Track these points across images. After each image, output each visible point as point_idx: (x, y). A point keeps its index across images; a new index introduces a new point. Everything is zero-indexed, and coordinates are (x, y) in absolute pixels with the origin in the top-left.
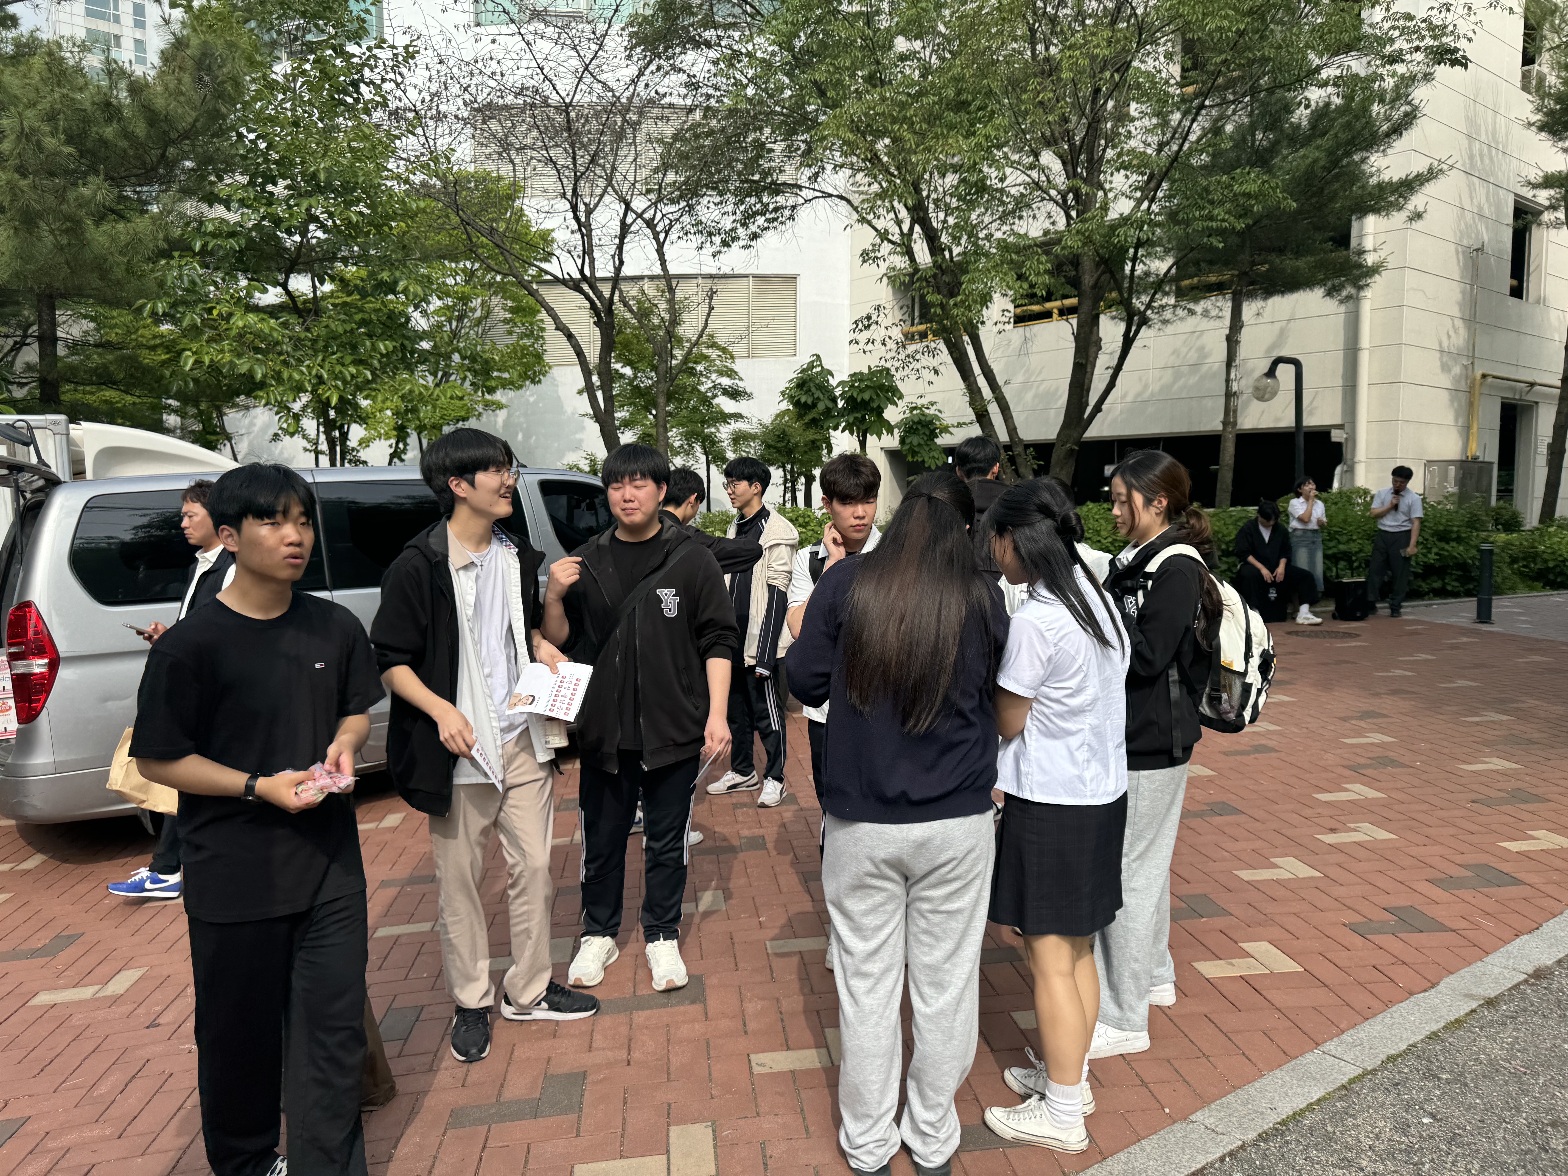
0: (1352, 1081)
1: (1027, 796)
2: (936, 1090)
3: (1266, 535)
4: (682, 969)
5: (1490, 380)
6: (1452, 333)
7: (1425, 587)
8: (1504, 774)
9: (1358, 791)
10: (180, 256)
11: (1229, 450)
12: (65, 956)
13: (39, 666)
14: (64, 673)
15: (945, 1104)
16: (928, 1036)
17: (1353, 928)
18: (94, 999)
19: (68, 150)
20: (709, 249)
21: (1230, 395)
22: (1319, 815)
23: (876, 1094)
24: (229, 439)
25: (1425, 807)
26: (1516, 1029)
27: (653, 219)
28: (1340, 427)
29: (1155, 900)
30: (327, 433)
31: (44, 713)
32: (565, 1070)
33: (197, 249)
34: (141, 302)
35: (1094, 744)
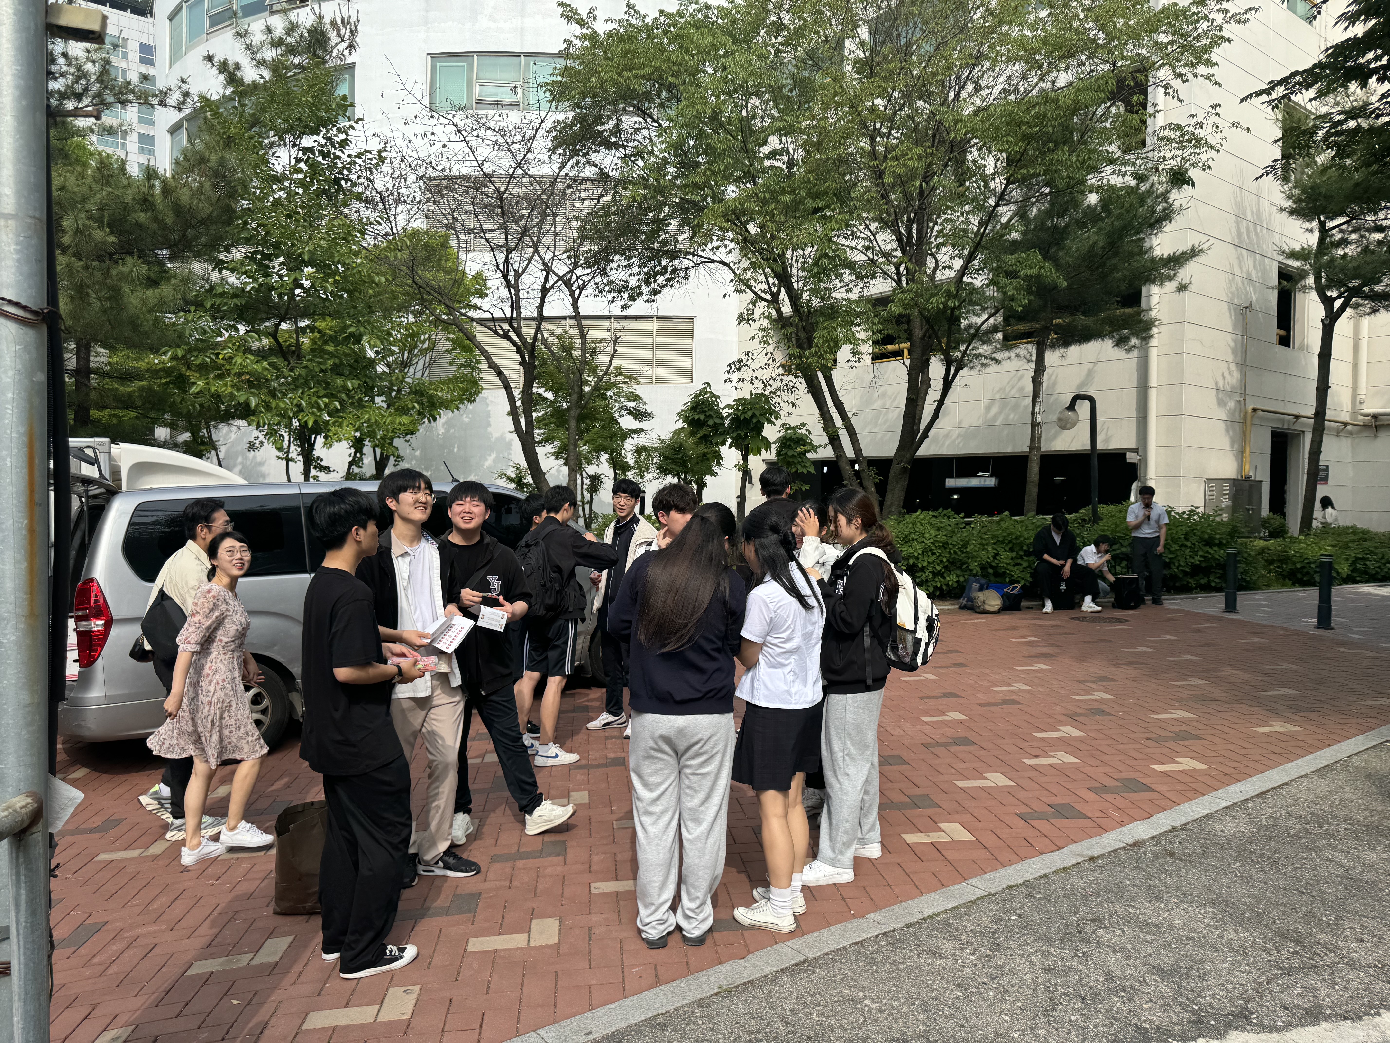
0: (978, 899)
1: (756, 703)
2: (695, 888)
3: (1057, 540)
5: (1260, 413)
6: (1226, 374)
7: (1192, 582)
8: (1182, 721)
9: (1069, 731)
10: (196, 311)
11: (1034, 470)
12: (113, 833)
13: (97, 625)
14: (115, 631)
15: (701, 897)
17: (1022, 817)
18: (139, 857)
19: (112, 238)
20: (619, 303)
21: (1034, 425)
22: (1031, 747)
23: (657, 889)
24: (216, 449)
25: (1110, 742)
26: (1101, 873)
27: (570, 279)
28: (1134, 450)
29: (860, 782)
30: (299, 444)
31: (100, 661)
32: (468, 891)
33: (208, 306)
34: (165, 349)
35: (798, 672)
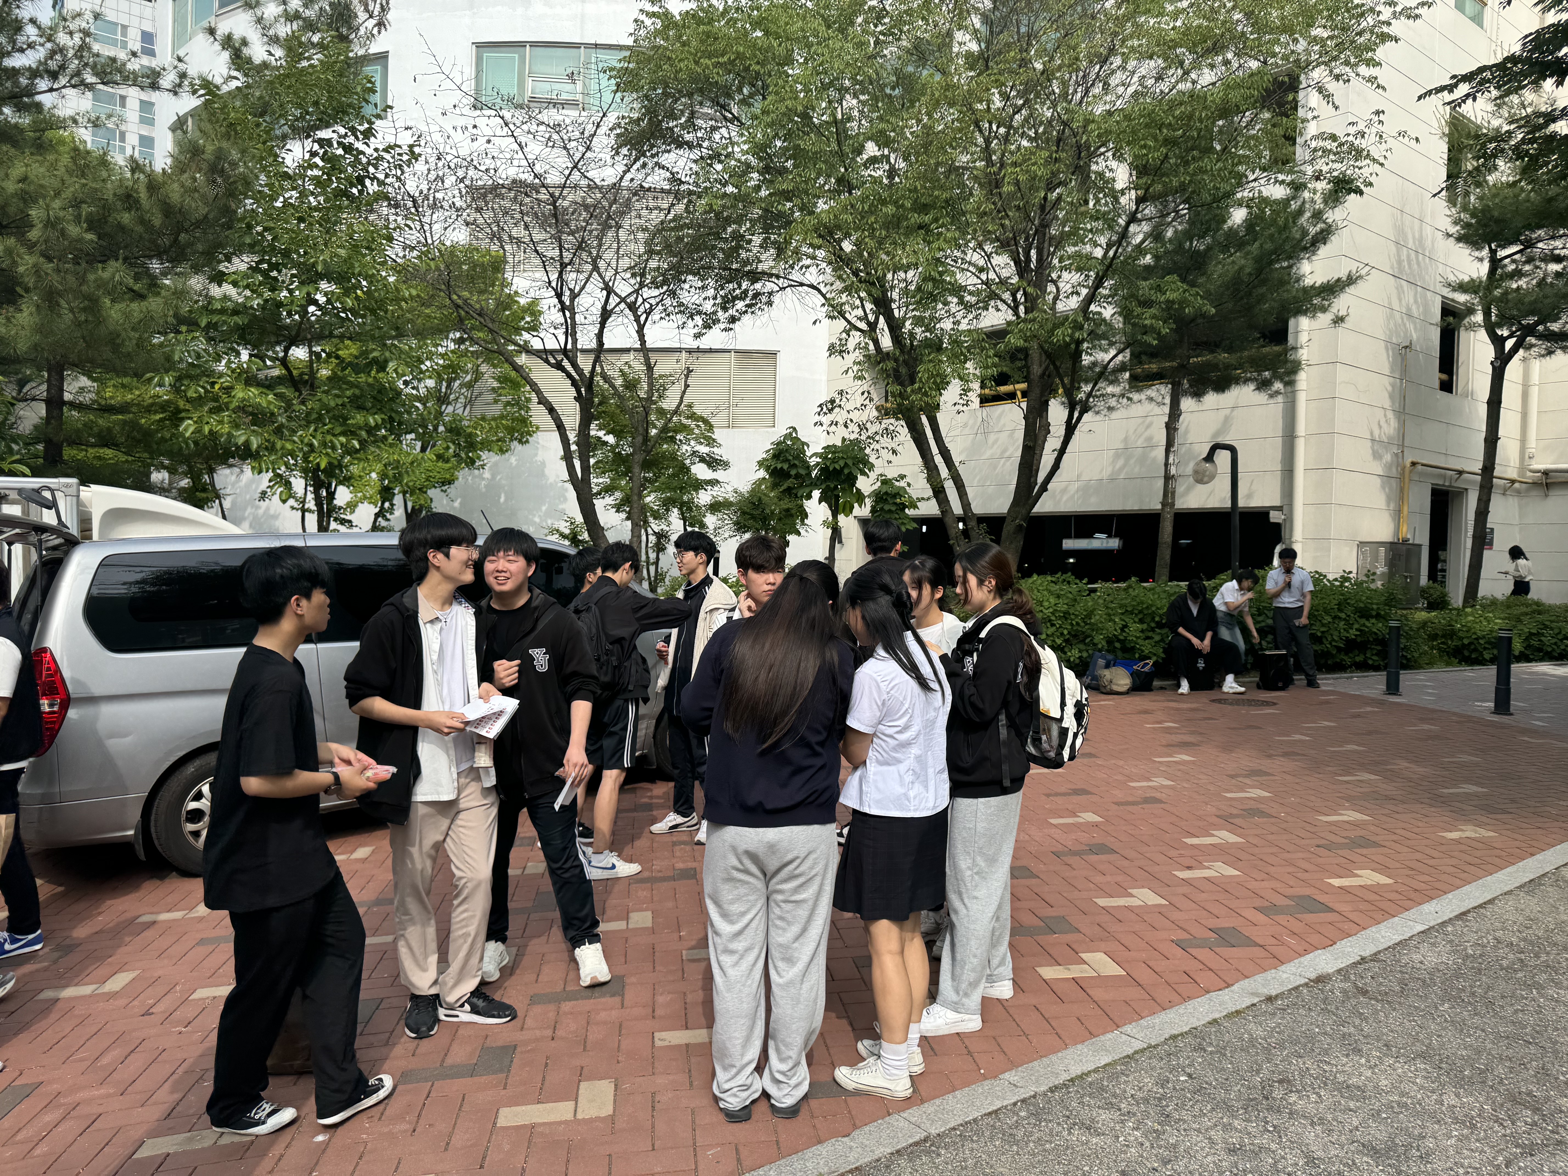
0: (1136, 1052)
1: (866, 810)
2: (786, 1045)
3: (1195, 609)
4: (605, 968)
5: (1419, 467)
6: (1383, 423)
7: (1347, 660)
8: (1355, 824)
9: (1222, 836)
10: (188, 331)
11: (1167, 530)
14: (73, 713)
15: (794, 1056)
16: (782, 1002)
17: (1179, 944)
19: (90, 236)
20: (690, 330)
21: (1168, 478)
22: (1181, 856)
23: (739, 1047)
24: (219, 498)
25: (1274, 850)
26: (1283, 1018)
27: (635, 302)
28: (1279, 509)
29: (993, 908)
30: (316, 492)
31: (54, 747)
32: (500, 1043)
33: (203, 325)
34: (148, 375)
35: (917, 770)
